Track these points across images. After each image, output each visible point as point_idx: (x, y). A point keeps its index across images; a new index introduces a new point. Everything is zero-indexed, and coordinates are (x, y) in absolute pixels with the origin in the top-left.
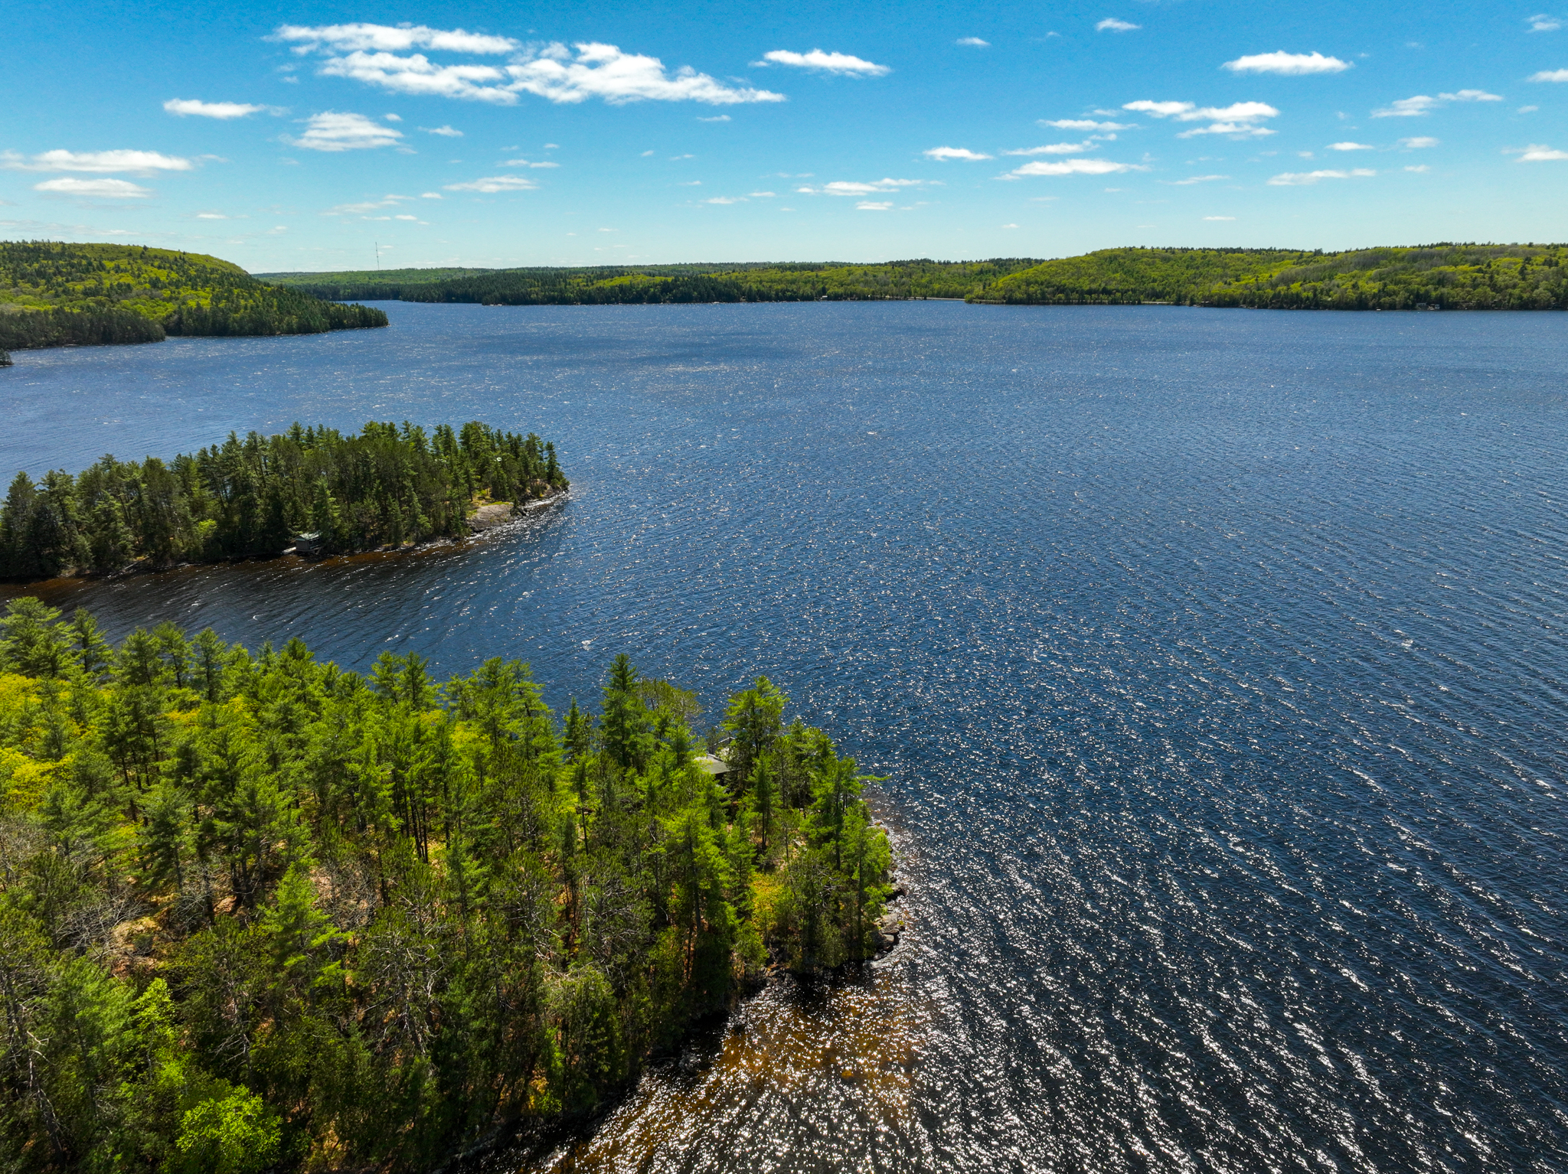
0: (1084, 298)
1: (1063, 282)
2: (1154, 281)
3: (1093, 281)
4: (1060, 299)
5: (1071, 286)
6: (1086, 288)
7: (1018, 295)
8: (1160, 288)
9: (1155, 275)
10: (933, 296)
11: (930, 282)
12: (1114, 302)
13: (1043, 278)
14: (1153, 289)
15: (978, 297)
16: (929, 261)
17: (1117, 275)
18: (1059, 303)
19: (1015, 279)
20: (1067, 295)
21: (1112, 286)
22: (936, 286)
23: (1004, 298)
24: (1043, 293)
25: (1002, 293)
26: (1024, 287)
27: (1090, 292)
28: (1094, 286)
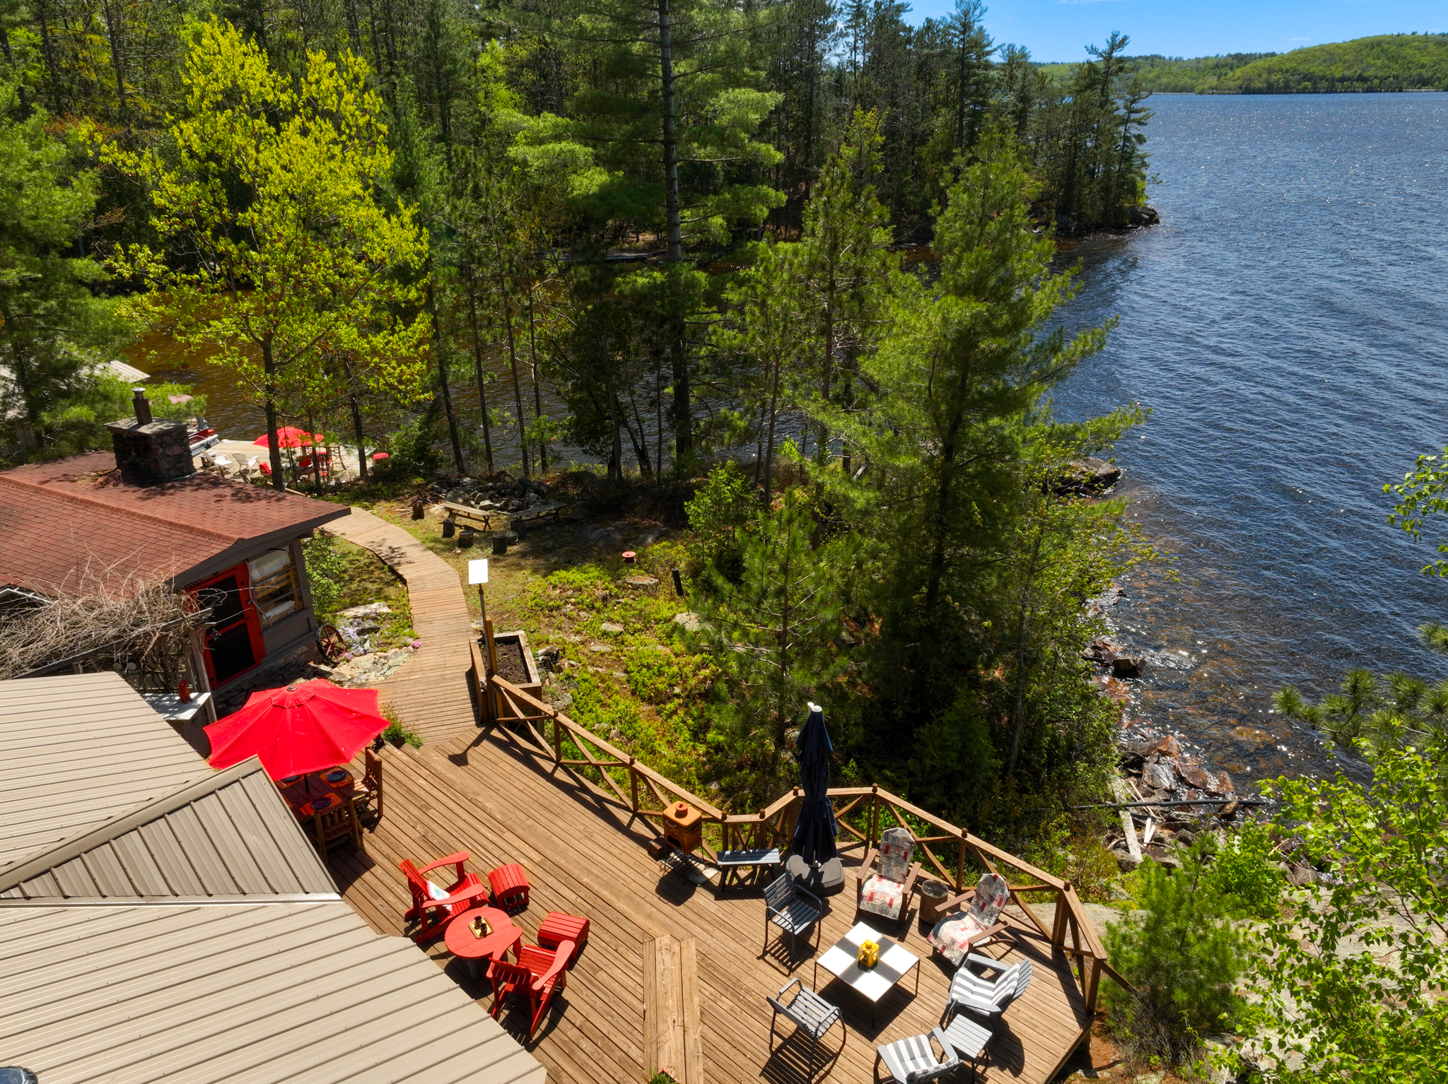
0: (1334, 86)
1: (1312, 70)
2: (1423, 66)
3: (1348, 68)
4: (1306, 88)
5: (1320, 74)
6: (1338, 76)
7: (1257, 84)
8: (1430, 74)
9: (1426, 60)
10: (1160, 90)
11: (1158, 76)
12: (1370, 90)
13: (1289, 65)
14: (1420, 75)
15: (1210, 88)
16: (1160, 57)
17: (1379, 63)
18: (1304, 92)
19: (1256, 67)
20: (1315, 83)
21: (1370, 73)
22: (1164, 80)
23: (1240, 87)
24: (1287, 82)
25: (1239, 82)
26: (1265, 76)
27: (1342, 80)
28: (1348, 73)
